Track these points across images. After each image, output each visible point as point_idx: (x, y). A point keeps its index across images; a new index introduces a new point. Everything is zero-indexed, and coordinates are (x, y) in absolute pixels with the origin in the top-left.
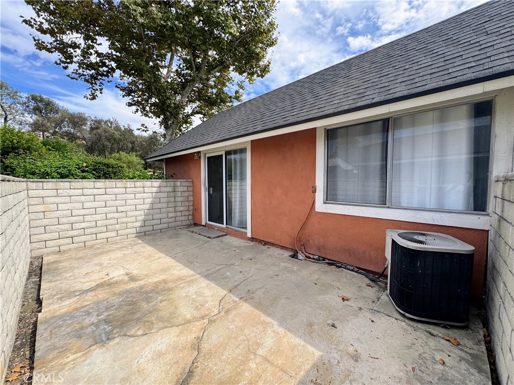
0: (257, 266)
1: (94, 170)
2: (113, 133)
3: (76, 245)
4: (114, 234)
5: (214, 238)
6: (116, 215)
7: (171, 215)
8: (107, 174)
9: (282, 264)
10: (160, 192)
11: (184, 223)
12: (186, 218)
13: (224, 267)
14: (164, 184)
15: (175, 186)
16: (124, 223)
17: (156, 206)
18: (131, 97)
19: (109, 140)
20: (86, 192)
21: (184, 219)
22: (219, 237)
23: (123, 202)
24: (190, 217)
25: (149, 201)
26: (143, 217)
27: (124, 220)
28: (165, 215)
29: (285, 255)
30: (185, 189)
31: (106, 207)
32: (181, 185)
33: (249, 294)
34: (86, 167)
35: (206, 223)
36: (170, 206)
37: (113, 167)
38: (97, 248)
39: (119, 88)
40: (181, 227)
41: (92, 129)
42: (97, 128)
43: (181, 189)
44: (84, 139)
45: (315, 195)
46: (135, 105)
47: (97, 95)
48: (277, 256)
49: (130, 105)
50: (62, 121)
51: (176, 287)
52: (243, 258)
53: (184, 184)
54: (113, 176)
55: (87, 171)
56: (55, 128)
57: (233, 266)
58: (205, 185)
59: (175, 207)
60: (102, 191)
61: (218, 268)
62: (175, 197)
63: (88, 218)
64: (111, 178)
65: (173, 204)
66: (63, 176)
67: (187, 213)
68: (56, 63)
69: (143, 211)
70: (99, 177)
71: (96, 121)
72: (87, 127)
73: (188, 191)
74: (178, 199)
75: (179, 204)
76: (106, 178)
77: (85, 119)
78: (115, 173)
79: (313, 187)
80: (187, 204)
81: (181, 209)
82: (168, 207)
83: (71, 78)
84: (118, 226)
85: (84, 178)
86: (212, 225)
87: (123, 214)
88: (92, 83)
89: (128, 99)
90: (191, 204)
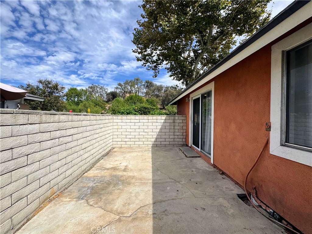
0: (196, 191)
1: (140, 111)
2: (173, 92)
3: (127, 145)
4: (142, 143)
5: (189, 157)
6: (144, 134)
7: (171, 137)
8: (145, 112)
9: (221, 200)
10: (165, 122)
11: (180, 143)
12: (181, 140)
13: (172, 182)
14: (168, 118)
15: (174, 120)
16: (146, 138)
17: (163, 131)
18: (171, 72)
19: (171, 96)
20: (132, 121)
21: (179, 141)
22: (193, 157)
23: (146, 127)
24: (184, 140)
25: (160, 127)
26: (156, 136)
27: (147, 136)
28: (168, 137)
29: (233, 192)
30: (181, 121)
31: (139, 129)
32: (178, 119)
33: (163, 213)
34: (137, 109)
35: (191, 146)
36: (171, 131)
37: (148, 109)
38: (133, 149)
39: (166, 69)
40: (178, 145)
41: (165, 91)
42: (167, 91)
43: (178, 121)
44: (162, 97)
45: (269, 133)
46: (173, 75)
47: (157, 75)
48: (224, 190)
49: (171, 76)
50: (155, 90)
51: (133, 183)
52: (192, 180)
53: (180, 118)
54: (148, 113)
55: (137, 111)
56: (152, 93)
57: (178, 183)
58: (191, 119)
59: (174, 132)
60: (138, 121)
61: (169, 180)
62: (174, 126)
63: (132, 133)
64: (147, 114)
65: (173, 131)
66: (128, 114)
67: (182, 137)
68: (142, 65)
69: (156, 133)
70: (141, 114)
71: (166, 88)
72: (163, 91)
73: (183, 123)
74: (176, 127)
75: (177, 130)
76: (145, 114)
77: (162, 87)
78: (149, 112)
79: (267, 124)
80: (182, 131)
81: (178, 134)
82: (170, 132)
83: (148, 70)
84: (144, 139)
85: (135, 114)
86: (194, 148)
87: (146, 134)
88: (155, 70)
89: (170, 73)
90: (184, 131)
